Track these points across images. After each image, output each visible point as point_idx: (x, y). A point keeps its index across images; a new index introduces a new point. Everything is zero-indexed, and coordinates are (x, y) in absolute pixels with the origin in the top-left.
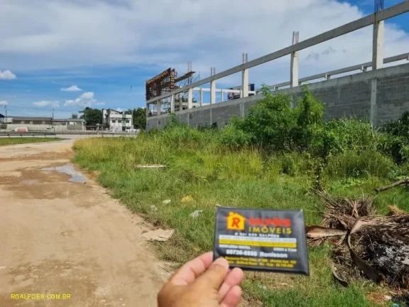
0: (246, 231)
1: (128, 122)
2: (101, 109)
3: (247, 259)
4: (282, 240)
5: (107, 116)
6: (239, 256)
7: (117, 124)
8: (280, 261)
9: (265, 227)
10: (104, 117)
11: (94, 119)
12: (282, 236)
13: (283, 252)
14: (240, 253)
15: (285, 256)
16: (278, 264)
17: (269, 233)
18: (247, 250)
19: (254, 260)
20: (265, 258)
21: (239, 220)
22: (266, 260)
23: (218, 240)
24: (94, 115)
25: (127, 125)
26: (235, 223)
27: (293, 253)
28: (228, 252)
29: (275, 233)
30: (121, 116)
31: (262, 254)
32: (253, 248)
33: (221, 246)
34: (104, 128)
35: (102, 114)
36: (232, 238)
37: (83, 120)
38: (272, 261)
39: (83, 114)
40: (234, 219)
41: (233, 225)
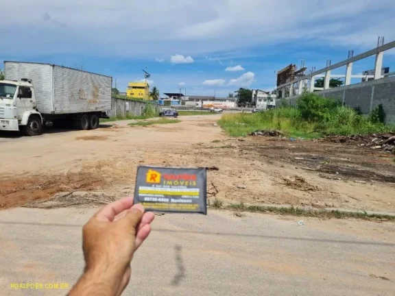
0: (161, 184)
1: (272, 101)
2: (251, 90)
3: (160, 204)
4: (188, 190)
5: (255, 95)
6: (154, 202)
7: (262, 102)
8: (186, 205)
9: (176, 181)
10: (253, 96)
11: (245, 98)
12: (189, 187)
13: (189, 199)
14: (155, 200)
15: (190, 201)
16: (185, 208)
17: (180, 185)
18: (161, 197)
19: (167, 205)
20: (174, 203)
21: (156, 176)
22: (175, 205)
23: (138, 190)
24: (245, 95)
25: (271, 103)
26: (153, 178)
27: (196, 199)
28: (146, 199)
29: (184, 185)
30: (266, 96)
31: (173, 200)
32: (166, 196)
33: (140, 195)
34: (252, 105)
35: (251, 94)
36: (150, 189)
37: (236, 99)
38: (180, 205)
39: (237, 93)
40: (152, 175)
41: (151, 180)
